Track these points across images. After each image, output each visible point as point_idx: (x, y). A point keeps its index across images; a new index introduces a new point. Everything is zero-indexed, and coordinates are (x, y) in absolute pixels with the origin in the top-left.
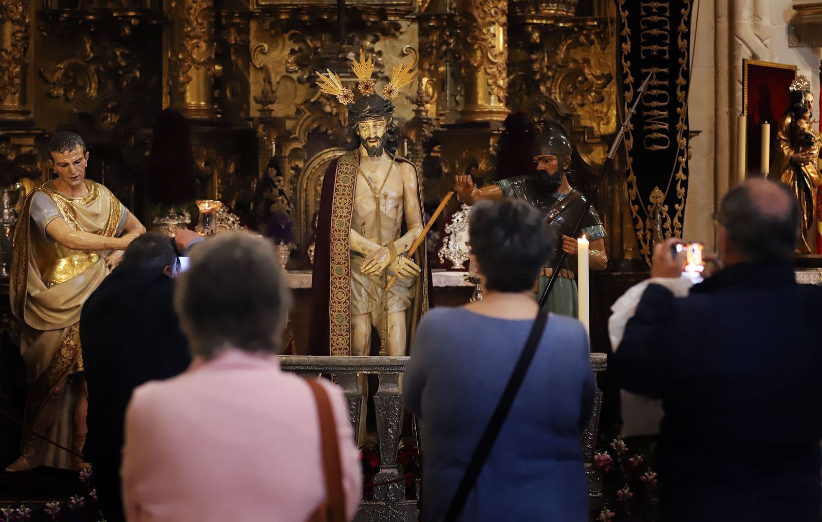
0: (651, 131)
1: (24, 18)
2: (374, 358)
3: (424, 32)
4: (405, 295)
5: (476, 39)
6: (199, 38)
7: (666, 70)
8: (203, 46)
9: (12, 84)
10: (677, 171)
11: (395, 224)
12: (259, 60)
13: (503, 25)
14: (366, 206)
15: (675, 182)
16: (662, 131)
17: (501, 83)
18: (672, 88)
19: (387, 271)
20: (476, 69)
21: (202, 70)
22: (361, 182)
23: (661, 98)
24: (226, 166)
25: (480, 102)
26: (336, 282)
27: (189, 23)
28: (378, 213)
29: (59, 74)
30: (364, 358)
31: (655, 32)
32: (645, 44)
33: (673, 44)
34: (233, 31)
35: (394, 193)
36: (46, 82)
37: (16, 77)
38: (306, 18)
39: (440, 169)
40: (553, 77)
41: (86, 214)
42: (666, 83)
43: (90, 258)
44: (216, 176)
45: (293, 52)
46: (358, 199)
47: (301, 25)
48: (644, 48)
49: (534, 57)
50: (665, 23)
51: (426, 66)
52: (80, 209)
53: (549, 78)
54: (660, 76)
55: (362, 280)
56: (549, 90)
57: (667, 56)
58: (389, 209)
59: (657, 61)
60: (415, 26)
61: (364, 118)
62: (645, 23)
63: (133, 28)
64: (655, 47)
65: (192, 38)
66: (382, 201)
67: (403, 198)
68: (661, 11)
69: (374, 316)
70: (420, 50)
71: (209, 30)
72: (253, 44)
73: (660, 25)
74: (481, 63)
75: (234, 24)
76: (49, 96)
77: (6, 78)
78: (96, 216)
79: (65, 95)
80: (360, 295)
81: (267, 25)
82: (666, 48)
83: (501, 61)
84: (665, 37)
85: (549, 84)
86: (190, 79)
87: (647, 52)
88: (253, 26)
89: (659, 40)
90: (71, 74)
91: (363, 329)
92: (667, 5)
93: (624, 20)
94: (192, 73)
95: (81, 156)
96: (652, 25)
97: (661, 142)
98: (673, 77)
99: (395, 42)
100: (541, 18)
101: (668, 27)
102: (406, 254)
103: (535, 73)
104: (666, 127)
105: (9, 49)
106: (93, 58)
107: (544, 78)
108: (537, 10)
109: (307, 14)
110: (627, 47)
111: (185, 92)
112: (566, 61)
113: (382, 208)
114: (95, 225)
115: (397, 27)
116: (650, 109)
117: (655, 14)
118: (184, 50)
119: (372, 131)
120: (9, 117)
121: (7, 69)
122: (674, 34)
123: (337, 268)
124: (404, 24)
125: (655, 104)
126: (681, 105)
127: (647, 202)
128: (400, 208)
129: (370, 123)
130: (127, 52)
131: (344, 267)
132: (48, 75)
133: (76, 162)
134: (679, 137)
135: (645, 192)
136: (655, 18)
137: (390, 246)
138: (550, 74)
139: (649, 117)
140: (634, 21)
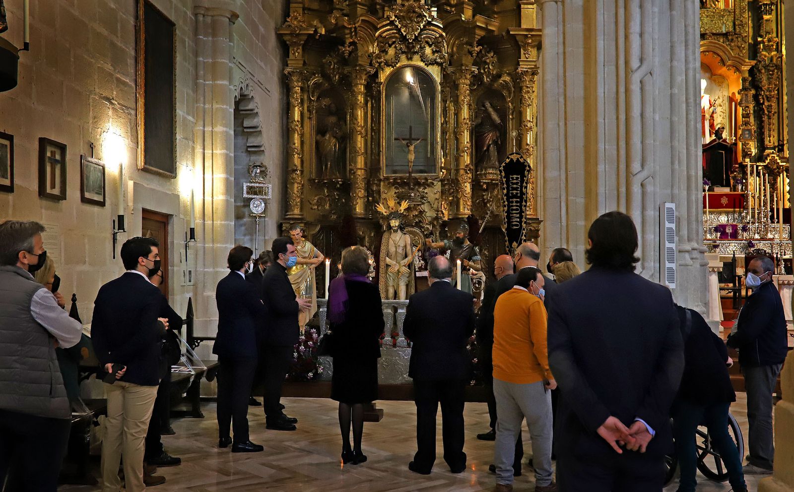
0: (513, 222)
1: (301, 182)
2: (395, 301)
3: (443, 185)
4: (406, 279)
5: (459, 188)
6: (361, 188)
7: (519, 200)
8: (363, 191)
9: (297, 205)
10: (522, 236)
11: (403, 255)
12: (383, 196)
13: (470, 183)
14: (392, 249)
15: (521, 240)
16: (516, 221)
17: (469, 203)
18: (521, 206)
19: (398, 271)
20: (460, 199)
21: (362, 200)
22: (391, 241)
23: (517, 210)
24: (370, 234)
25: (461, 211)
26: (382, 275)
27: (357, 183)
28: (396, 251)
29: (315, 201)
30: (391, 301)
31: (515, 186)
32: (512, 190)
33: (521, 191)
34: (375, 186)
35: (402, 245)
36: (311, 204)
37: (298, 202)
38: (399, 181)
39: (447, 235)
40: (493, 201)
41: (302, 252)
42: (519, 204)
43: (303, 266)
44: (366, 237)
45: (395, 193)
46: (390, 247)
47: (398, 183)
48: (511, 192)
49: (484, 194)
50: (518, 183)
51: (444, 198)
52: (299, 250)
53: (491, 201)
54: (517, 202)
55: (391, 274)
56: (491, 205)
57: (519, 195)
58: (400, 250)
59: (515, 196)
60: (440, 183)
61: (391, 220)
62: (512, 183)
63: (341, 185)
64: (515, 192)
65: (358, 189)
66: (398, 247)
67: (406, 246)
68: (517, 178)
69: (395, 287)
70: (442, 192)
71: (365, 186)
72: (382, 190)
73: (517, 183)
74: (461, 197)
75: (375, 183)
76: (312, 209)
77: (295, 203)
78: (305, 252)
79: (317, 208)
80: (390, 279)
81: (386, 184)
82: (519, 192)
83: (469, 196)
84: (518, 188)
85: (491, 203)
86: (358, 203)
87: (512, 193)
88: (382, 183)
89: (516, 189)
90: (319, 201)
91: (391, 291)
92: (519, 176)
93: (504, 182)
94: (359, 201)
95: (299, 232)
96: (513, 184)
97: (516, 225)
98: (521, 202)
99: (432, 189)
100: (486, 180)
101: (519, 184)
102: (405, 266)
103: (485, 199)
104: (518, 220)
105: (296, 193)
106: (328, 195)
107: (489, 201)
108: (485, 177)
109: (400, 180)
110: (505, 191)
111: (356, 208)
112: (497, 195)
113: (397, 250)
114: (304, 255)
115: (433, 184)
116: (513, 214)
117: (515, 180)
118: (355, 193)
119: (394, 224)
120: (297, 217)
121: (295, 200)
122: (521, 186)
123: (382, 270)
124: (435, 183)
125: (514, 212)
126: (524, 212)
127: (511, 247)
128: (404, 250)
129: (393, 221)
130: (338, 193)
131: (384, 270)
132: (311, 201)
133: (297, 234)
134: (523, 224)
135: (511, 243)
136: (515, 181)
137: (399, 263)
138: (491, 200)
139: (512, 216)
140: (508, 182)
